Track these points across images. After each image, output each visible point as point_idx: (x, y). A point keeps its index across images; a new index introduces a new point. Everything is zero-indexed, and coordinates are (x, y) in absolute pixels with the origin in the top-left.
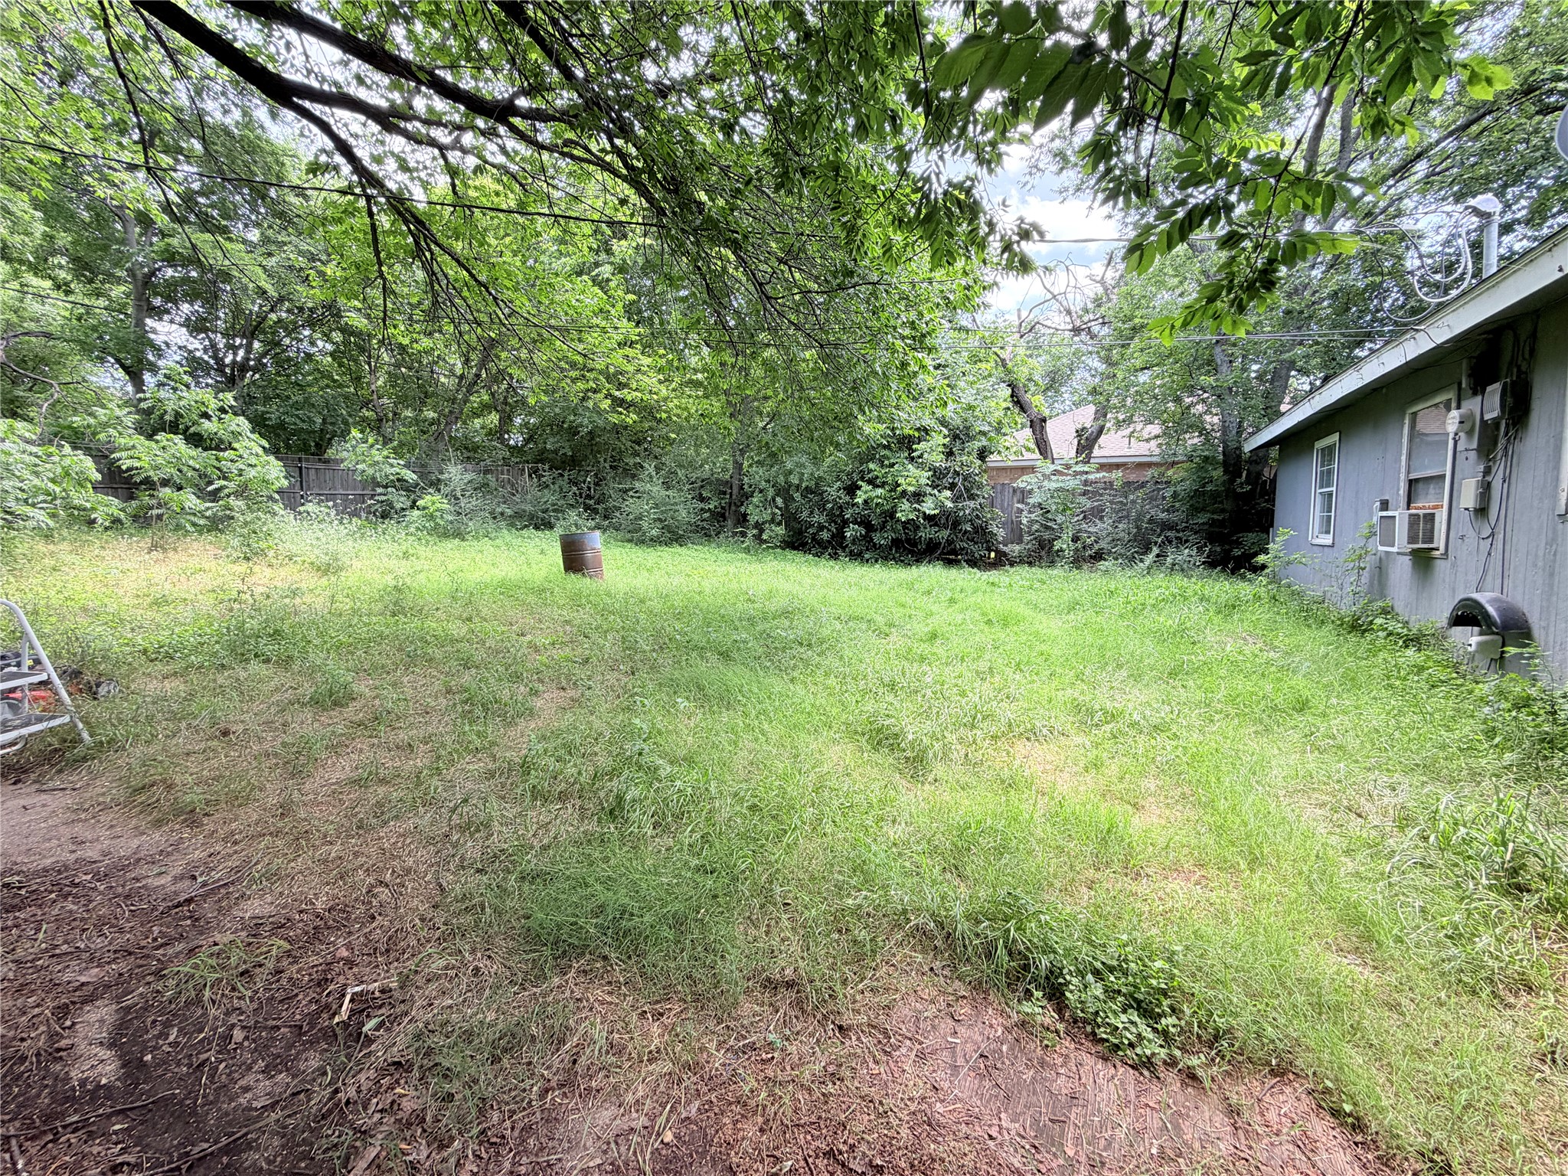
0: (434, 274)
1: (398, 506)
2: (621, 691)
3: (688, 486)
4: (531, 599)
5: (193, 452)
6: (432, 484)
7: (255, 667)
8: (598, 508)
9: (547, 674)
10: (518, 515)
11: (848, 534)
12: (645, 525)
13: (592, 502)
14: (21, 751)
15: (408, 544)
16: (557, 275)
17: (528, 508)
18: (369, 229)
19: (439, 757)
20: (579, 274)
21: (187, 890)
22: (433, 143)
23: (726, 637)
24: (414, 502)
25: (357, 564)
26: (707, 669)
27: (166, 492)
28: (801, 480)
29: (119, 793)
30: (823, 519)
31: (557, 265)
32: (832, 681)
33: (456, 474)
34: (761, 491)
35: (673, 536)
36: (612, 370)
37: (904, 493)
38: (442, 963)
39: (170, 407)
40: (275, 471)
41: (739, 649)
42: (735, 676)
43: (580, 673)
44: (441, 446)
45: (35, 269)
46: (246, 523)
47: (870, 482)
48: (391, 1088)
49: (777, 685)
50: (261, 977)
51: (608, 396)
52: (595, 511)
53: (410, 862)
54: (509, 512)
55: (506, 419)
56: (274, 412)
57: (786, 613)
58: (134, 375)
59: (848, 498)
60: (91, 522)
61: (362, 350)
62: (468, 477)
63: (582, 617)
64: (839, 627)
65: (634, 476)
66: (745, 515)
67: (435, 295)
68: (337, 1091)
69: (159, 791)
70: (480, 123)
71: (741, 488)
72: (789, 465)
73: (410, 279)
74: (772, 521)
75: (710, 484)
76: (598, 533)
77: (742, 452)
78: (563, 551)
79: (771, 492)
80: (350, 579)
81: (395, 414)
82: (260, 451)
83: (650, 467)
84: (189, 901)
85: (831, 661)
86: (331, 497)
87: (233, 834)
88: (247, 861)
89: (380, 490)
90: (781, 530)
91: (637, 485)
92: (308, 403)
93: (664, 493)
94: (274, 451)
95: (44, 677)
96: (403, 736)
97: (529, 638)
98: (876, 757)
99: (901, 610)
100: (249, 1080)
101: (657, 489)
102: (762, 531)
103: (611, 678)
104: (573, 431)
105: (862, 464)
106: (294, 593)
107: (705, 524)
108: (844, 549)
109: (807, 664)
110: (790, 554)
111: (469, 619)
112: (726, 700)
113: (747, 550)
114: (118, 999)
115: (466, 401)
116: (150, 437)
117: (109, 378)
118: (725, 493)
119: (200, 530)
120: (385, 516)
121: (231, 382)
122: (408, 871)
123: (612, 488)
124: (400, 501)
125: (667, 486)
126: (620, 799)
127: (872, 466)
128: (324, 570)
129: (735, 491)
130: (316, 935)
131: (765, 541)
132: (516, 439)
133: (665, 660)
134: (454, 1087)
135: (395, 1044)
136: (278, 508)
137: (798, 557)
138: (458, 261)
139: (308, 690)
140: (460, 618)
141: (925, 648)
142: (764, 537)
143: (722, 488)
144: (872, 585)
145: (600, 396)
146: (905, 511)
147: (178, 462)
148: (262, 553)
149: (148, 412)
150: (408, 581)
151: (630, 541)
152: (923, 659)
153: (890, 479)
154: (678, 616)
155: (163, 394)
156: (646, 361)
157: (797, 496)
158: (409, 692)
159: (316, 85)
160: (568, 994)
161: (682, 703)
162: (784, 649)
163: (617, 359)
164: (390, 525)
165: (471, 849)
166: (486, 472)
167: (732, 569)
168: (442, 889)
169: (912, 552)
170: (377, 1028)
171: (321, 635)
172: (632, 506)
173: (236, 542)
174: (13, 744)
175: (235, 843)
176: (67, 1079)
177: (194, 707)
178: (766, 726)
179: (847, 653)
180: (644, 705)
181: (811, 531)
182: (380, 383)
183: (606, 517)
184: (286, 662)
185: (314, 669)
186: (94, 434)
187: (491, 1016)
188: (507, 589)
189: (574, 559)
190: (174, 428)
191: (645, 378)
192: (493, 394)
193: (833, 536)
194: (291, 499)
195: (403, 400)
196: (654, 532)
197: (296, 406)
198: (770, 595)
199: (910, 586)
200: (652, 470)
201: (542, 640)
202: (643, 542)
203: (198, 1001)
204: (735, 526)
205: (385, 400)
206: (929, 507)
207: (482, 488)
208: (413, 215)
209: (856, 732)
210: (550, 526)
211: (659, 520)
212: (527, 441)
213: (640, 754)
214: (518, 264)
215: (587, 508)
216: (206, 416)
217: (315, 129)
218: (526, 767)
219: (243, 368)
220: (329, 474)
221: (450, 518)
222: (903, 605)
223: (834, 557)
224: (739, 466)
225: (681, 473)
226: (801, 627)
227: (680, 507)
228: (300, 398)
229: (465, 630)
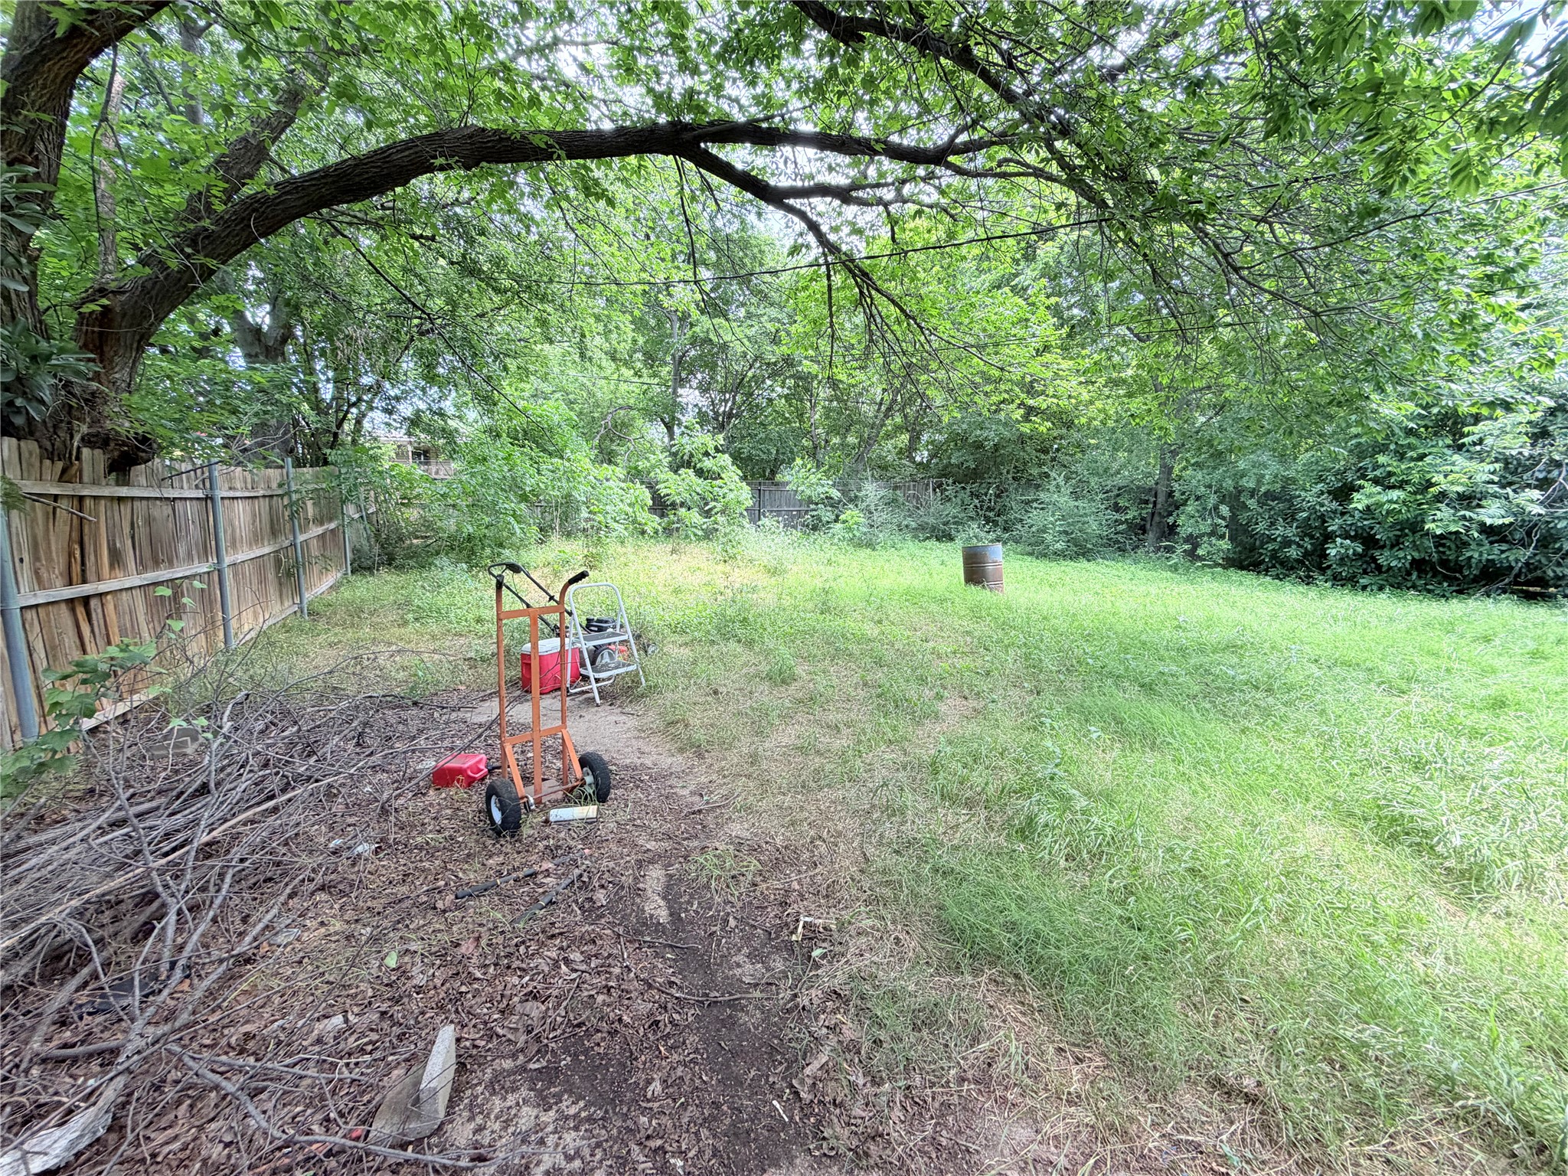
0: (872, 315)
1: (824, 519)
2: (1024, 709)
3: (1101, 496)
4: (934, 607)
5: (700, 481)
6: (851, 501)
7: (733, 645)
8: (997, 518)
9: (948, 682)
10: (922, 528)
11: (1333, 552)
12: (1049, 537)
13: (991, 514)
14: (612, 685)
15: (831, 552)
16: (978, 292)
17: (932, 521)
18: (826, 290)
19: (860, 742)
20: (999, 287)
21: (698, 803)
22: (880, 201)
23: (1151, 669)
24: (837, 516)
25: (795, 568)
26: (1127, 700)
27: (682, 511)
28: (1259, 482)
29: (659, 723)
30: (1291, 532)
31: (976, 284)
32: (1309, 741)
33: (872, 491)
34: (1198, 498)
35: (1080, 550)
36: (1028, 379)
37: (1442, 496)
38: (870, 922)
39: (688, 448)
40: (744, 494)
41: (1166, 683)
42: (1162, 713)
43: (984, 685)
44: (861, 467)
45: (626, 364)
46: (726, 534)
47: (1376, 481)
48: (834, 1012)
49: (1223, 733)
50: (745, 883)
51: (1022, 404)
52: (996, 524)
53: (840, 828)
54: (913, 525)
55: (915, 438)
56: (746, 447)
57: (1232, 647)
58: (669, 428)
59: (1335, 505)
60: (643, 532)
61: (807, 390)
62: (882, 493)
63: (980, 629)
64: (1317, 673)
65: (1037, 487)
66: (1175, 526)
67: (871, 334)
68: (795, 996)
69: (681, 726)
70: (921, 171)
71: (1170, 494)
72: (1242, 465)
73: (851, 323)
74: (1212, 534)
75: (1129, 493)
76: (999, 545)
77: (1174, 453)
78: (965, 563)
79: (1213, 500)
80: (791, 580)
81: (827, 441)
82: (737, 478)
83: (1058, 477)
84: (700, 811)
85: (1302, 714)
86: (779, 513)
87: (723, 769)
88: (732, 792)
89: (812, 506)
90: (1225, 545)
91: (1042, 495)
92: (768, 439)
93: (1072, 503)
94: (744, 478)
95: (625, 638)
96: (832, 717)
97: (931, 644)
98: (1385, 853)
99: (1432, 660)
100: (740, 958)
101: (1064, 500)
102: (1196, 546)
103: (1014, 693)
104: (979, 445)
105: (1361, 458)
106: (754, 590)
107: (1119, 537)
108: (1323, 571)
109: (1267, 713)
110: (1235, 575)
111: (880, 622)
112: (1150, 739)
113: (1175, 568)
114: (666, 867)
115: (883, 425)
116: (676, 472)
117: (656, 432)
118: (1146, 502)
119: (699, 539)
120: (815, 528)
121: (722, 427)
122: (839, 834)
123: (1014, 500)
124: (827, 515)
125: (1075, 495)
126: (1031, 820)
127: (1382, 459)
128: (773, 572)
129: (1161, 499)
130: (777, 864)
131: (1200, 558)
132: (922, 456)
133: (1073, 683)
134: (883, 1035)
135: (834, 976)
136: (745, 522)
137: (1249, 578)
138: (893, 302)
139: (764, 668)
140: (872, 619)
141: (1483, 720)
142: (1200, 552)
143: (1144, 496)
144: (1374, 621)
145: (1013, 406)
146: (1441, 521)
147: (690, 489)
148: (733, 557)
149: (675, 454)
150: (833, 584)
151: (1030, 554)
152: (1475, 734)
153: (1415, 477)
154: (1088, 638)
155: (684, 441)
156: (1066, 364)
157: (1252, 503)
158: (835, 681)
159: (799, 184)
160: (980, 996)
161: (1095, 732)
162: (1230, 691)
163: (1035, 367)
164: (819, 537)
165: (889, 831)
166: (896, 488)
167: (1153, 590)
168: (867, 860)
169: (1451, 580)
170: (824, 956)
171: (773, 624)
172: (1036, 518)
173: (719, 549)
174: (609, 679)
175: (724, 777)
176: (643, 911)
177: (698, 670)
178: (1207, 780)
179: (1332, 709)
180: (1053, 729)
181: (1270, 547)
182: (817, 417)
183: (1006, 530)
184: (750, 644)
185: (767, 653)
186: (649, 473)
187: (912, 988)
188: (912, 597)
189: (975, 571)
190: (688, 464)
191: (1064, 383)
192: (906, 416)
193: (1306, 554)
194: (755, 514)
195: (833, 430)
196: (1059, 546)
197: (762, 441)
198: (1210, 623)
199: (1449, 628)
200: (1061, 480)
201: (944, 648)
202: (1045, 556)
203: (707, 886)
204: (1159, 539)
205: (820, 431)
206: (1493, 514)
207: (892, 502)
208: (861, 270)
209: (1351, 815)
210: (951, 539)
211: (1066, 532)
212: (932, 456)
213: (1052, 779)
214: (943, 290)
215: (988, 520)
216: (707, 454)
217: (796, 219)
218: (935, 768)
219: (730, 415)
220: (778, 495)
221: (865, 530)
222: (1435, 655)
223: (1308, 580)
224: (1167, 470)
225: (1094, 481)
226: (1256, 667)
227: (1090, 519)
228: (763, 435)
229: (876, 632)
